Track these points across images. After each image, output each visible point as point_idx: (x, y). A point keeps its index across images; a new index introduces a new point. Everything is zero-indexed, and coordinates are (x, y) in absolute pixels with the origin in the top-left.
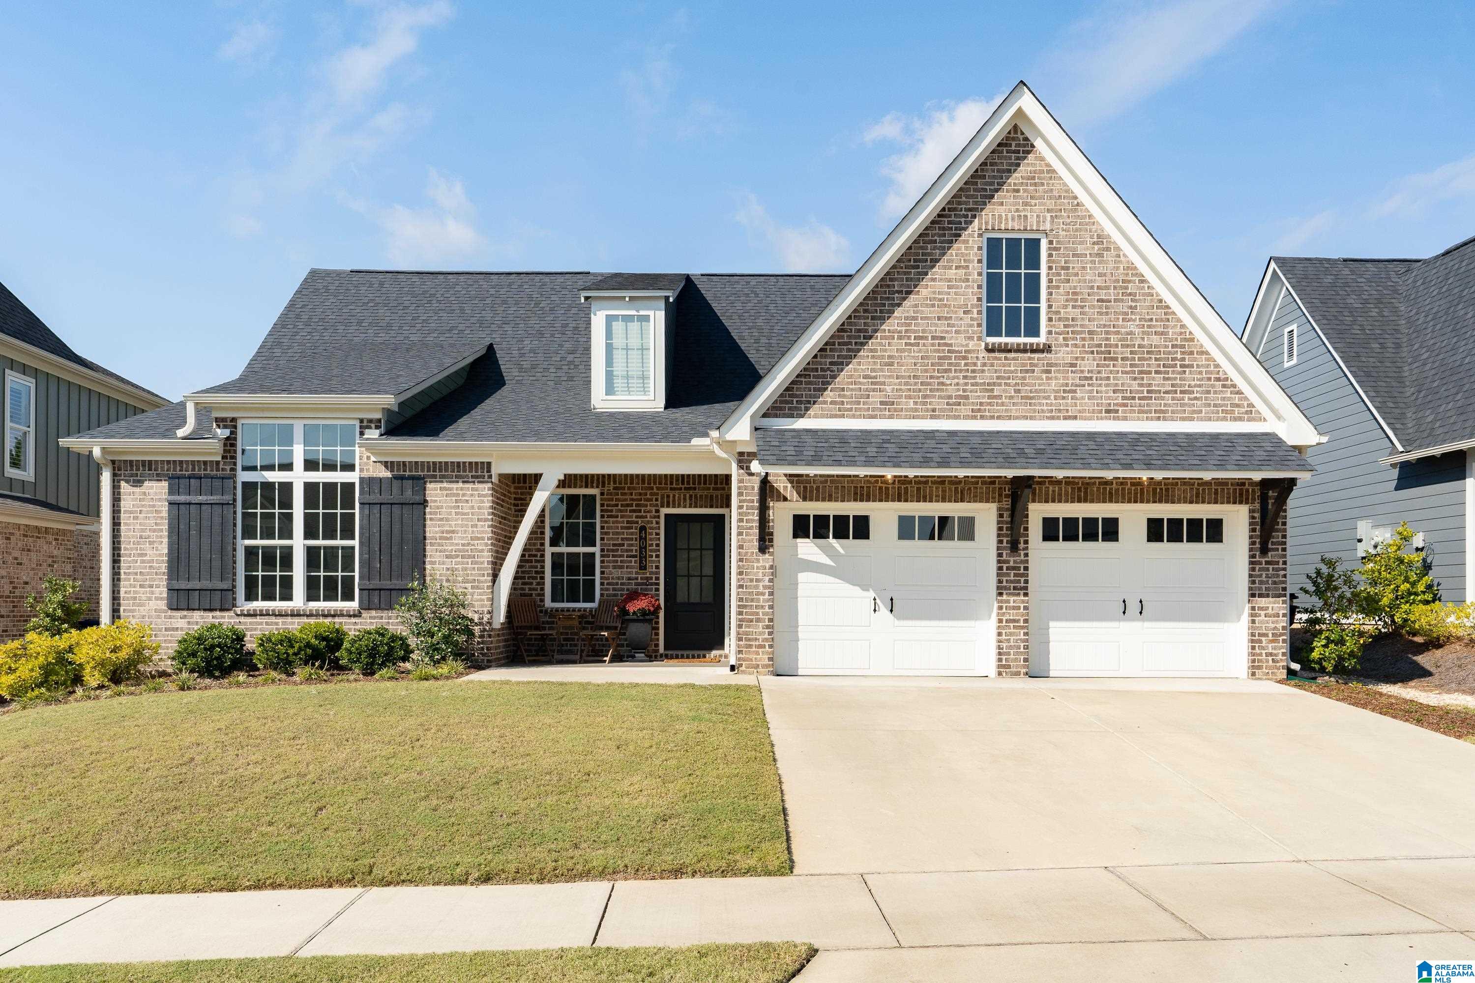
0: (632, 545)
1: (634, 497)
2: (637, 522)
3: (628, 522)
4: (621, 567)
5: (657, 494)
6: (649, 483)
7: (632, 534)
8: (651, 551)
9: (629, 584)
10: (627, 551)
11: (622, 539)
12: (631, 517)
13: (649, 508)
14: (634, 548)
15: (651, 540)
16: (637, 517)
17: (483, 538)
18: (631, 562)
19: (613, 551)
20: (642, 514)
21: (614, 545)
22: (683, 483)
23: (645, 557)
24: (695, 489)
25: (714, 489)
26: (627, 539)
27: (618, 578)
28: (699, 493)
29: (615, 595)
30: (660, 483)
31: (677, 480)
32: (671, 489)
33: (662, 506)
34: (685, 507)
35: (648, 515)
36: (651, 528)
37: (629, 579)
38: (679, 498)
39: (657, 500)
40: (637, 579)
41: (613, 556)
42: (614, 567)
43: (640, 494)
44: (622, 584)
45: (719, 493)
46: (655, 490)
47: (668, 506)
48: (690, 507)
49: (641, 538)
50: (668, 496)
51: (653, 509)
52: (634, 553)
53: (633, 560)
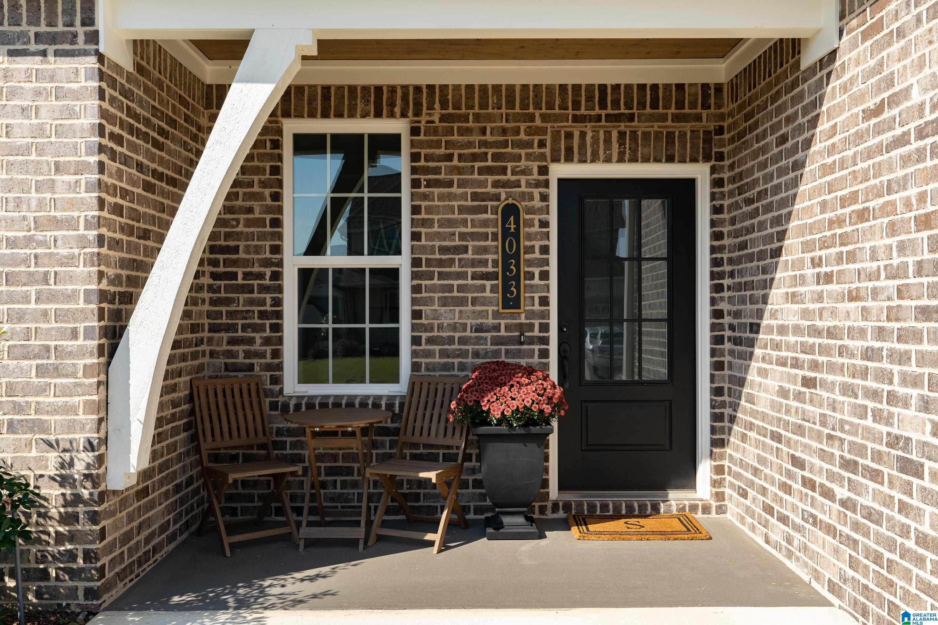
0: (485, 250)
1: (489, 137)
2: (497, 197)
3: (475, 197)
4: (462, 302)
5: (542, 131)
6: (525, 106)
7: (485, 223)
8: (530, 263)
9: (478, 341)
10: (474, 263)
11: (463, 236)
12: (483, 184)
13: (523, 163)
14: (490, 257)
15: (529, 237)
16: (496, 184)
17: (71, 224)
18: (483, 289)
19: (441, 263)
20: (509, 176)
21: (444, 250)
22: (603, 106)
23: (517, 278)
24: (631, 118)
25: (677, 118)
26: (474, 236)
27: (454, 327)
28: (640, 127)
29: (447, 367)
30: (550, 106)
31: (590, 98)
32: (576, 119)
33: (556, 160)
34: (608, 160)
35: (523, 179)
36: (530, 211)
37: (479, 329)
38: (595, 140)
39: (542, 144)
40: (497, 328)
41: (442, 276)
42: (444, 302)
43: (504, 131)
44: (463, 341)
45: (687, 127)
46: (538, 122)
47: (569, 159)
48: (621, 160)
49: (506, 232)
50: (569, 136)
51: (535, 166)
52: (490, 269)
53: (488, 284)
